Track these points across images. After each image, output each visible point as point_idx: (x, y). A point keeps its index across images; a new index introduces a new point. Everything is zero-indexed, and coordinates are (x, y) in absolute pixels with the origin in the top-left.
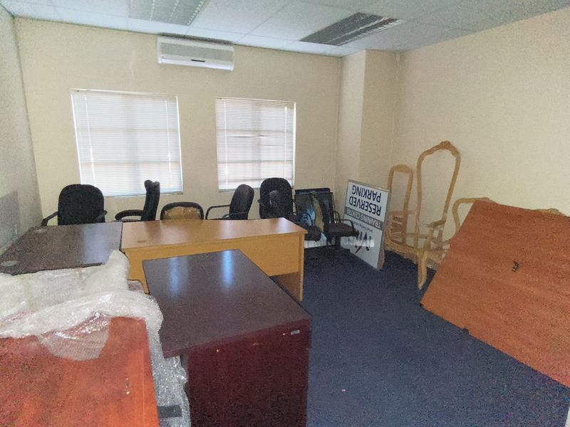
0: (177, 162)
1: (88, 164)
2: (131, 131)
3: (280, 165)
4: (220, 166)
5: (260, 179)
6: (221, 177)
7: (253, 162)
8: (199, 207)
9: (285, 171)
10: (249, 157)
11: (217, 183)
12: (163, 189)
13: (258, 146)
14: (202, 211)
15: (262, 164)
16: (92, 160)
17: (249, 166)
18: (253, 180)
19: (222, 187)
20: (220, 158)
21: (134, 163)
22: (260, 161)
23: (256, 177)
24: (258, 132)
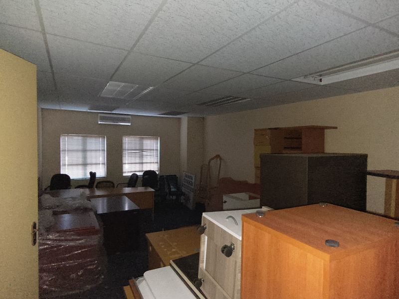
0: (104, 164)
1: (65, 165)
2: (84, 151)
3: (152, 164)
4: (124, 165)
5: (143, 171)
6: (124, 171)
7: (139, 163)
8: (112, 183)
9: (155, 167)
10: (138, 161)
11: (122, 173)
12: (98, 175)
13: (142, 157)
14: (114, 184)
15: (144, 164)
16: (67, 164)
17: (138, 165)
18: (139, 171)
19: (124, 175)
20: (124, 162)
21: (85, 165)
22: (142, 163)
23: (141, 170)
24: (142, 150)
